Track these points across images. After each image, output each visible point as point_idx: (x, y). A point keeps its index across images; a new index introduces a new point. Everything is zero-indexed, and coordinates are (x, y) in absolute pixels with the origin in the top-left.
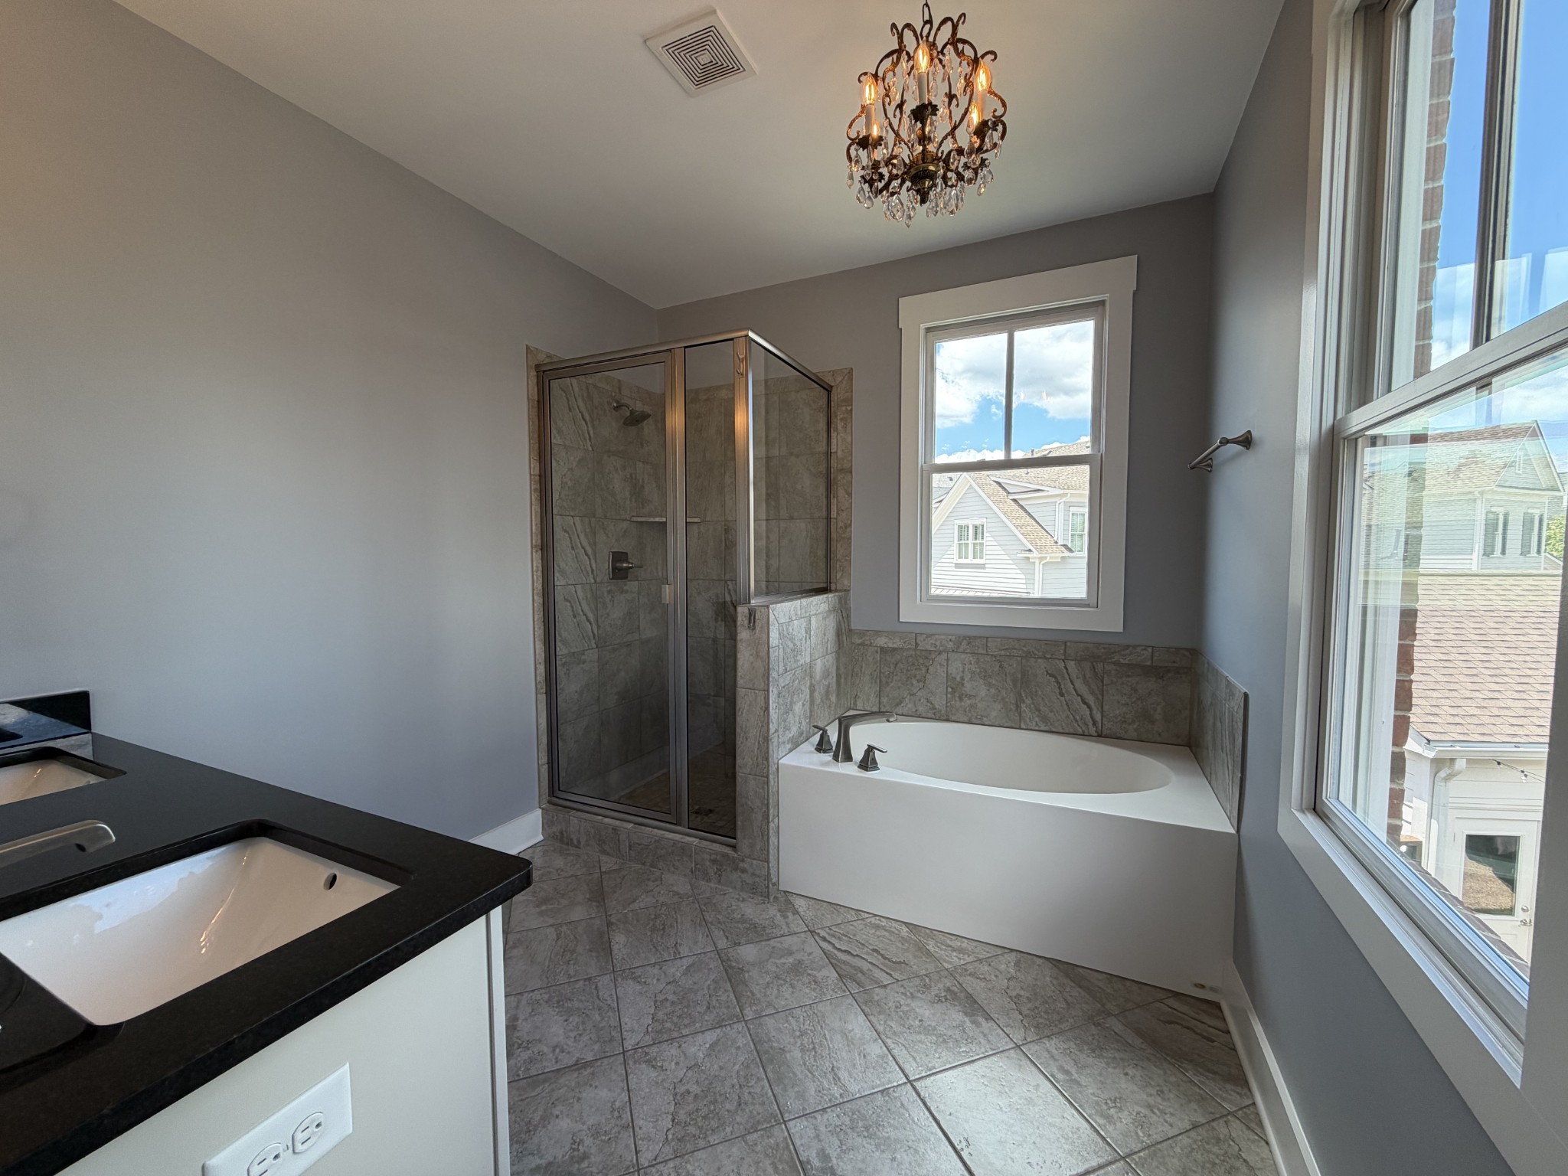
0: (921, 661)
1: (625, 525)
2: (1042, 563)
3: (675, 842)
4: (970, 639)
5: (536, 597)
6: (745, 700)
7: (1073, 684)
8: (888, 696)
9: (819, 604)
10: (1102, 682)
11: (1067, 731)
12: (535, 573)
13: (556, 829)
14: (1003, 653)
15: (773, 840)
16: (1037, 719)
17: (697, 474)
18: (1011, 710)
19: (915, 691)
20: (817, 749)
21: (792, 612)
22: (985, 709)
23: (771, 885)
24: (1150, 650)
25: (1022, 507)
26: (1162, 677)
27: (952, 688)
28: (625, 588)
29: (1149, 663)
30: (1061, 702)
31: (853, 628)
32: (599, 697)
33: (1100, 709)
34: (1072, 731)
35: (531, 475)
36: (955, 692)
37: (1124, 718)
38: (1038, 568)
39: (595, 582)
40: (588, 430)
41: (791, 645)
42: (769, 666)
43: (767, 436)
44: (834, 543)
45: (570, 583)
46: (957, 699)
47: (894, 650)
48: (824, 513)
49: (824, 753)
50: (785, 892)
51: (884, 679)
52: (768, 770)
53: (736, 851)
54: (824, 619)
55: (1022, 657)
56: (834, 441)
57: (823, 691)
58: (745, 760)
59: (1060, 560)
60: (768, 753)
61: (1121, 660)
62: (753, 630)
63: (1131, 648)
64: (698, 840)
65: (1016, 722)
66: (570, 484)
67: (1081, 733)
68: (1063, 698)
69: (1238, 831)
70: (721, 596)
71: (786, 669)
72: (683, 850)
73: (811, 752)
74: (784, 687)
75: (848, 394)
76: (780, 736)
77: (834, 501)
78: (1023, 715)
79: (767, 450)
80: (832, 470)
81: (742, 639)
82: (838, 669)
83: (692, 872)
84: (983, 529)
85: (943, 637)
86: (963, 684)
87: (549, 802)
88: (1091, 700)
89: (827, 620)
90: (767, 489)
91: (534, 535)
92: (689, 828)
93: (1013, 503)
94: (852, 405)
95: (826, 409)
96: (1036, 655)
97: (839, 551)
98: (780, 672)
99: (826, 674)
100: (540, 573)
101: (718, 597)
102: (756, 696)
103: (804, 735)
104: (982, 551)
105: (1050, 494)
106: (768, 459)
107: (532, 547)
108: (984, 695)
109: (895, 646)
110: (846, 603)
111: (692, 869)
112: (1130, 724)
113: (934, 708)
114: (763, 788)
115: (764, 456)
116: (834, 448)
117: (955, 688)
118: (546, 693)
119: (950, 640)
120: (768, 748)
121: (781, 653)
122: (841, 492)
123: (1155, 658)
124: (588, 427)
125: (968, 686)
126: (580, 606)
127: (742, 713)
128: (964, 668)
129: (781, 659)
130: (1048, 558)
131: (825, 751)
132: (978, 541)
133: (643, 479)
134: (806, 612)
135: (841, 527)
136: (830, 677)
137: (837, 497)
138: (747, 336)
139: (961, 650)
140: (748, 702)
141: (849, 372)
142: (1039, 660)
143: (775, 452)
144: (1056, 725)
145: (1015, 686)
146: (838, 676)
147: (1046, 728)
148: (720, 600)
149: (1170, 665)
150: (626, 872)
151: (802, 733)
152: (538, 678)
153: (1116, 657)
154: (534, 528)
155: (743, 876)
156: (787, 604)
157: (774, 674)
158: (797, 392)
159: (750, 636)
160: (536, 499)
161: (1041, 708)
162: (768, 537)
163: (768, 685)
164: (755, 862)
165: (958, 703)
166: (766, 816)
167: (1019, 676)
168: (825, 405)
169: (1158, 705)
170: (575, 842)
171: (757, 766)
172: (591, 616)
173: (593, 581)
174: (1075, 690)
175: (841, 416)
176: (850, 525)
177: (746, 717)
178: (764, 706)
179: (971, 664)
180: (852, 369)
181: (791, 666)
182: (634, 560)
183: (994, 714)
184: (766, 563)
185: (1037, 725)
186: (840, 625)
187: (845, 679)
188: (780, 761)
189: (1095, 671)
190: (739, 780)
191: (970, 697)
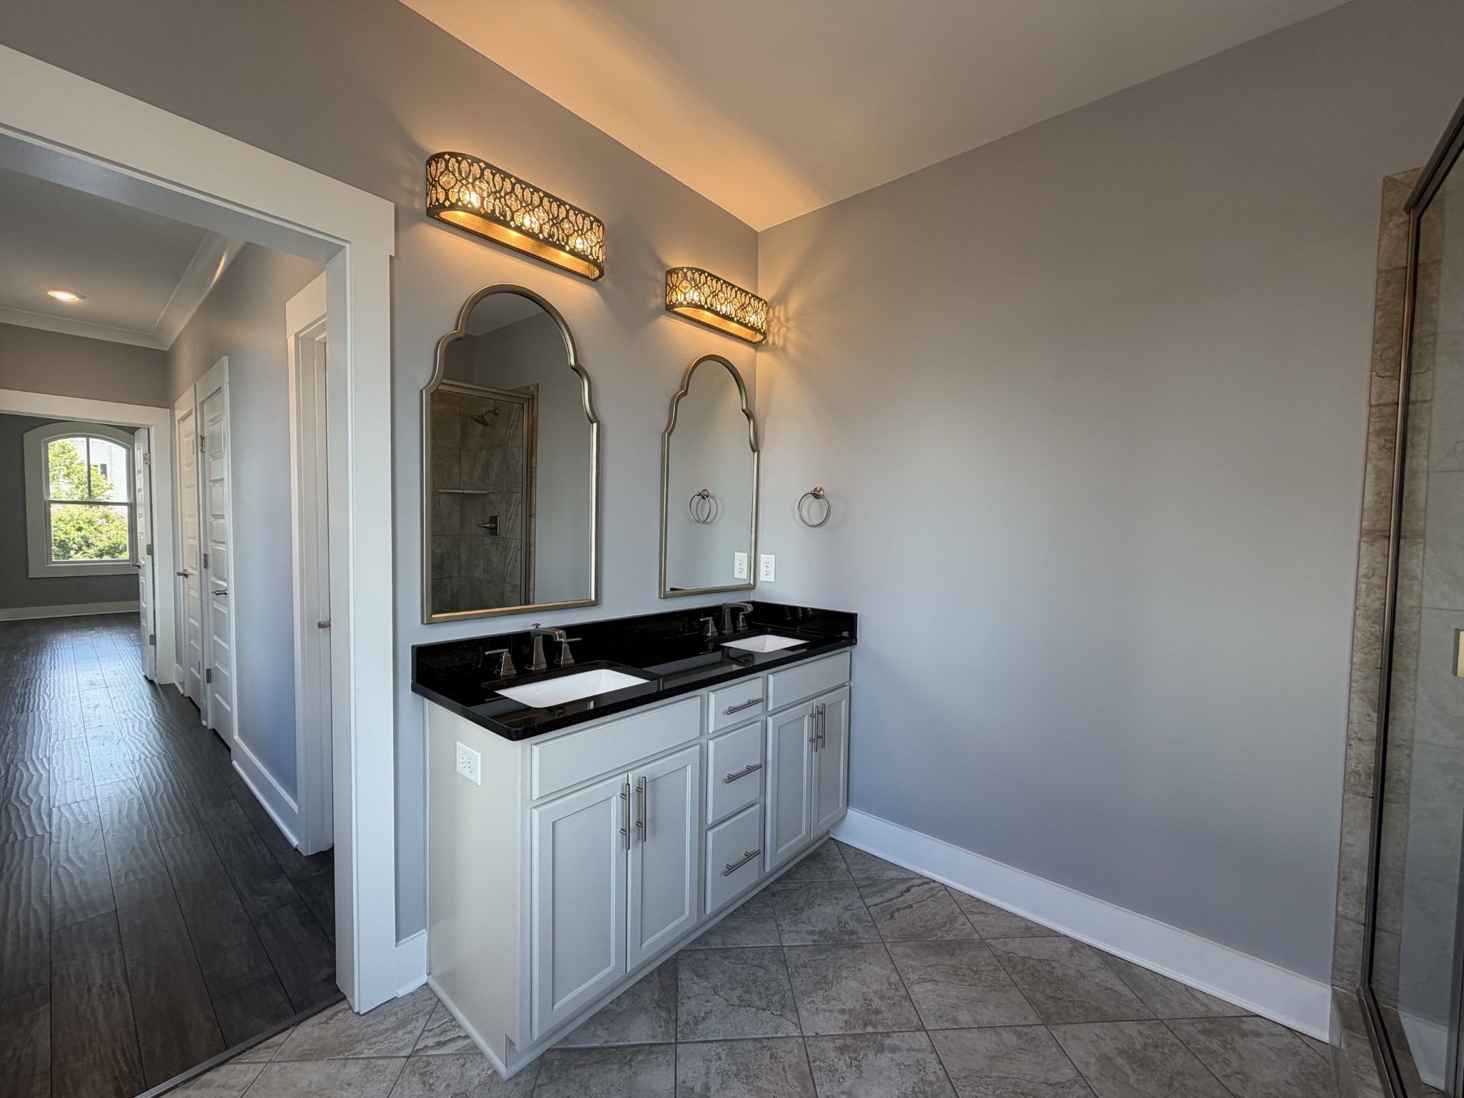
5: (1359, 622)
12: (1363, 580)
87: (1358, 994)
91: (1366, 513)
107: (1361, 535)
118: (1372, 797)
160: (1382, 448)
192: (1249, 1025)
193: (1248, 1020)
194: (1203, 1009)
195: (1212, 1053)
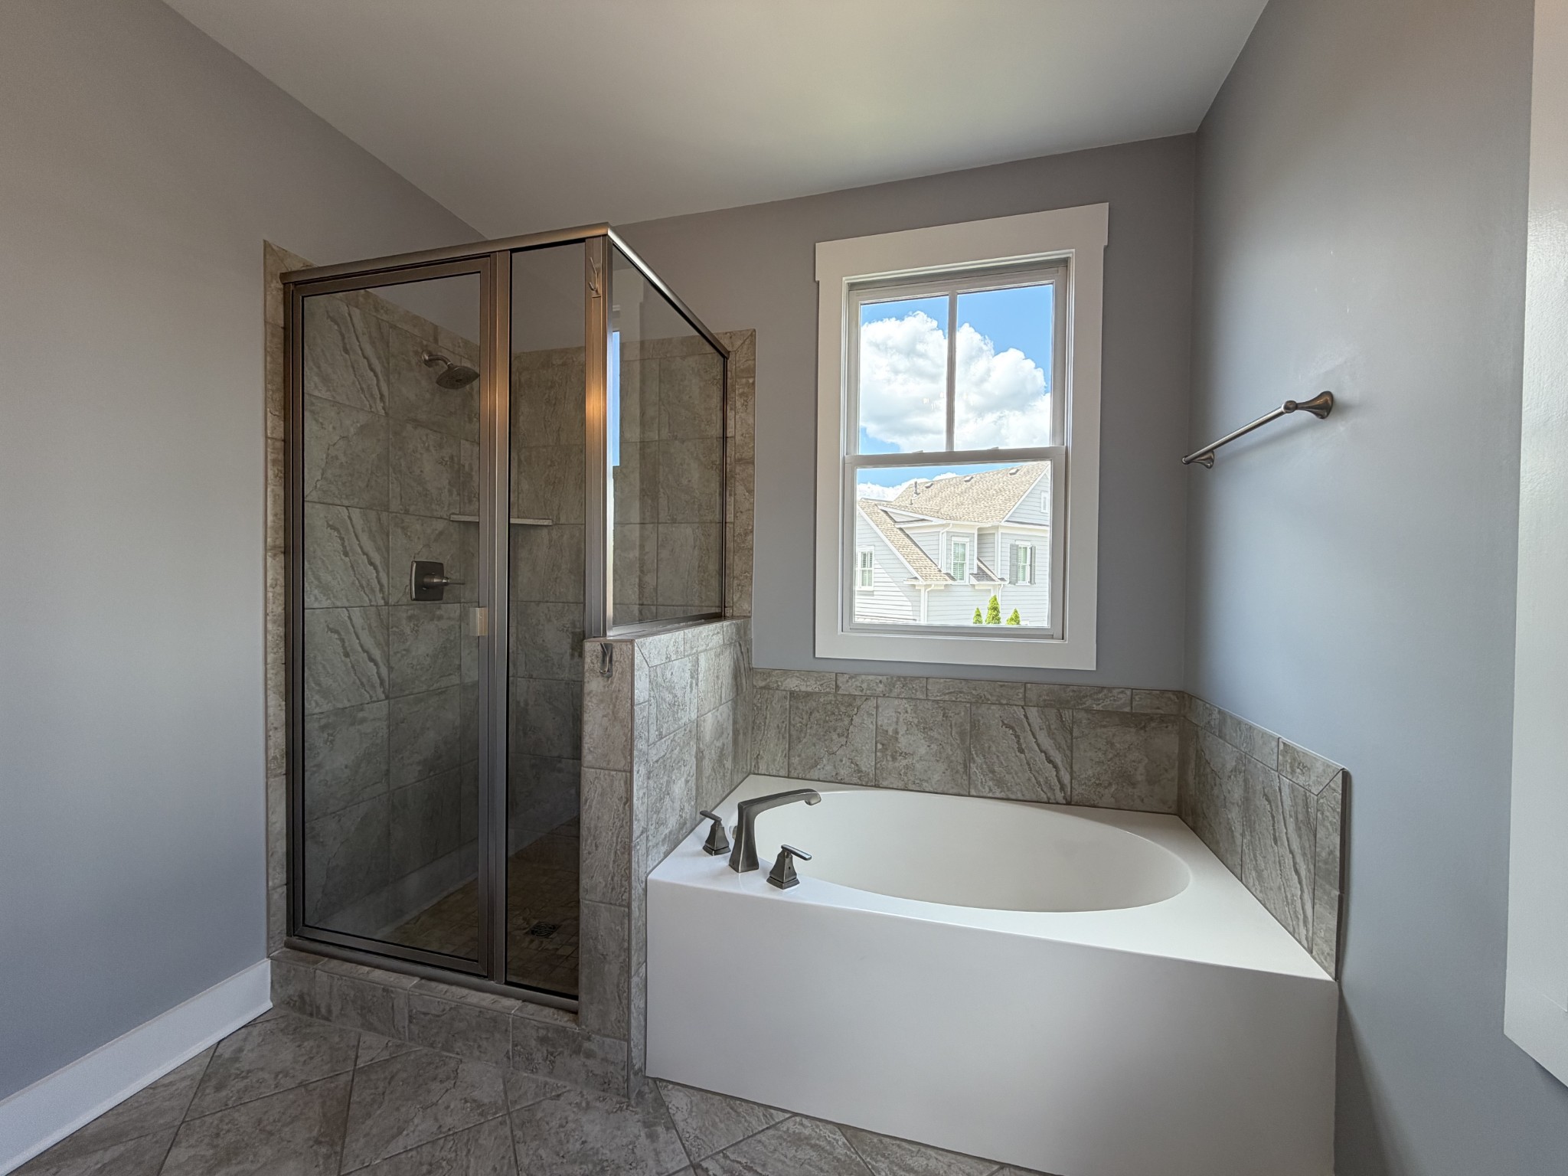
0: (843, 709)
1: (440, 525)
2: (927, 590)
3: (482, 1011)
4: (906, 680)
5: (270, 626)
6: (594, 784)
7: (1035, 737)
8: (799, 756)
9: (711, 635)
10: (1071, 734)
11: (1028, 798)
12: (270, 589)
13: (292, 990)
14: (947, 698)
15: (637, 1002)
16: (991, 783)
17: (549, 463)
18: (957, 772)
19: (835, 749)
20: (705, 848)
21: (672, 648)
22: (926, 771)
23: (632, 1076)
24: (1129, 692)
25: (908, 536)
26: (1145, 727)
27: (883, 745)
28: (438, 613)
29: (1127, 709)
30: (1020, 760)
31: (754, 666)
32: (388, 771)
33: (1069, 769)
34: (1034, 798)
35: (267, 437)
36: (887, 749)
37: (1099, 779)
38: (924, 596)
39: (387, 604)
40: (378, 385)
41: (669, 697)
42: (632, 734)
43: (643, 414)
44: (730, 556)
45: (339, 604)
46: (889, 758)
47: (808, 694)
48: (717, 516)
49: (716, 854)
50: (655, 1080)
51: (794, 733)
52: (630, 894)
53: (576, 1021)
54: (718, 656)
55: (971, 703)
56: (730, 423)
57: (714, 757)
58: (593, 878)
59: (943, 588)
60: (630, 868)
61: (1094, 706)
62: (608, 677)
63: (1105, 691)
64: (519, 1003)
65: (962, 786)
66: (343, 459)
67: (1046, 800)
68: (1023, 755)
69: (1338, 977)
70: (578, 625)
71: (661, 734)
72: (493, 1023)
73: (698, 854)
74: (657, 761)
75: (750, 362)
76: (650, 838)
77: (730, 500)
78: (973, 777)
79: (643, 432)
80: (728, 459)
81: (591, 692)
82: (735, 722)
83: (509, 1058)
84: (871, 557)
85: (870, 677)
86: (897, 739)
87: (288, 945)
88: (1058, 758)
89: (721, 657)
90: (642, 481)
91: (269, 531)
92: (507, 983)
93: (899, 532)
94: (754, 377)
95: (721, 382)
96: (988, 700)
97: (736, 563)
98: (651, 741)
99: (720, 732)
100: (280, 590)
101: (574, 626)
102: (612, 781)
103: (688, 825)
104: (870, 578)
105: (933, 523)
106: (644, 444)
107: (266, 550)
108: (924, 752)
109: (809, 689)
110: (745, 633)
111: (508, 1052)
112: (1106, 788)
113: (860, 771)
114: (622, 924)
115: (639, 440)
116: (730, 433)
117: (886, 743)
118: (286, 774)
119: (881, 682)
120: (630, 861)
121: (654, 710)
122: (740, 489)
123: (1134, 704)
124: (378, 380)
125: (903, 742)
126: (358, 638)
127: (590, 807)
128: (898, 718)
129: (652, 720)
130: (933, 586)
131: (717, 852)
132: (866, 569)
133: (470, 465)
134: (692, 648)
135: (740, 534)
136: (725, 735)
137: (735, 494)
138: (606, 235)
139: (894, 694)
140: (599, 790)
141: (751, 335)
142: (993, 707)
143: (654, 435)
144: (1015, 790)
145: (963, 741)
146: (736, 732)
147: (1002, 795)
148: (578, 630)
149: (1154, 711)
150: (399, 1066)
151: (685, 824)
152: (271, 753)
153: (1089, 702)
154: (270, 518)
155: (589, 1062)
156: (664, 637)
157: (640, 745)
158: (683, 358)
159: (604, 687)
160: (276, 476)
161: (996, 769)
162: (642, 547)
163: (631, 763)
164: (608, 1040)
165: (890, 763)
166: (626, 969)
167: (968, 728)
168: (720, 377)
169: (1139, 762)
170: (323, 1011)
171: (613, 889)
172: (377, 654)
173: (382, 602)
174: (1038, 745)
175: (741, 391)
176: (752, 532)
177: (596, 812)
178: (624, 795)
179: (907, 712)
180: (755, 330)
181: (668, 729)
182: (453, 574)
183: (936, 777)
184: (640, 580)
185: (990, 790)
186: (738, 663)
187: (744, 734)
188: (650, 877)
189: (1062, 721)
190: (584, 911)
191: (905, 755)
192: (227, 1052)
193: (219, 1051)
194: (187, 1083)
195: (246, 1089)
